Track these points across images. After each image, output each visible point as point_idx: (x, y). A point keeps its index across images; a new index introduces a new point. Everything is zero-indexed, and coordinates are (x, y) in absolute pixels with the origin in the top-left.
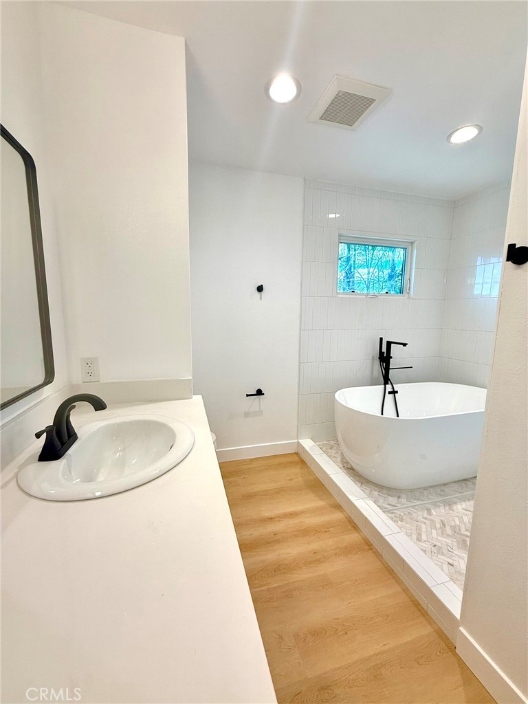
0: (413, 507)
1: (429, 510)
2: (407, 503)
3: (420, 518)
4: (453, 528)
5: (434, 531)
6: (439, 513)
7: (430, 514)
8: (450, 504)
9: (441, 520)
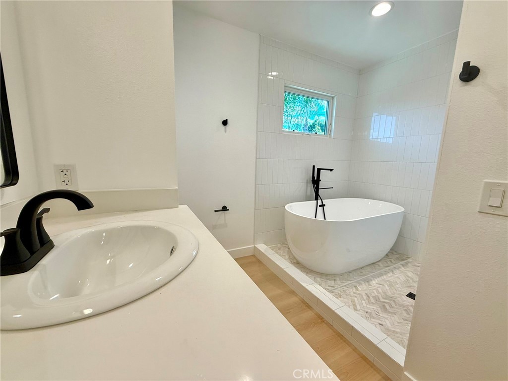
0: (345, 286)
1: (356, 287)
2: (341, 283)
3: (352, 293)
4: (374, 297)
5: (363, 302)
6: (363, 288)
7: (357, 289)
8: (368, 281)
9: (366, 293)
